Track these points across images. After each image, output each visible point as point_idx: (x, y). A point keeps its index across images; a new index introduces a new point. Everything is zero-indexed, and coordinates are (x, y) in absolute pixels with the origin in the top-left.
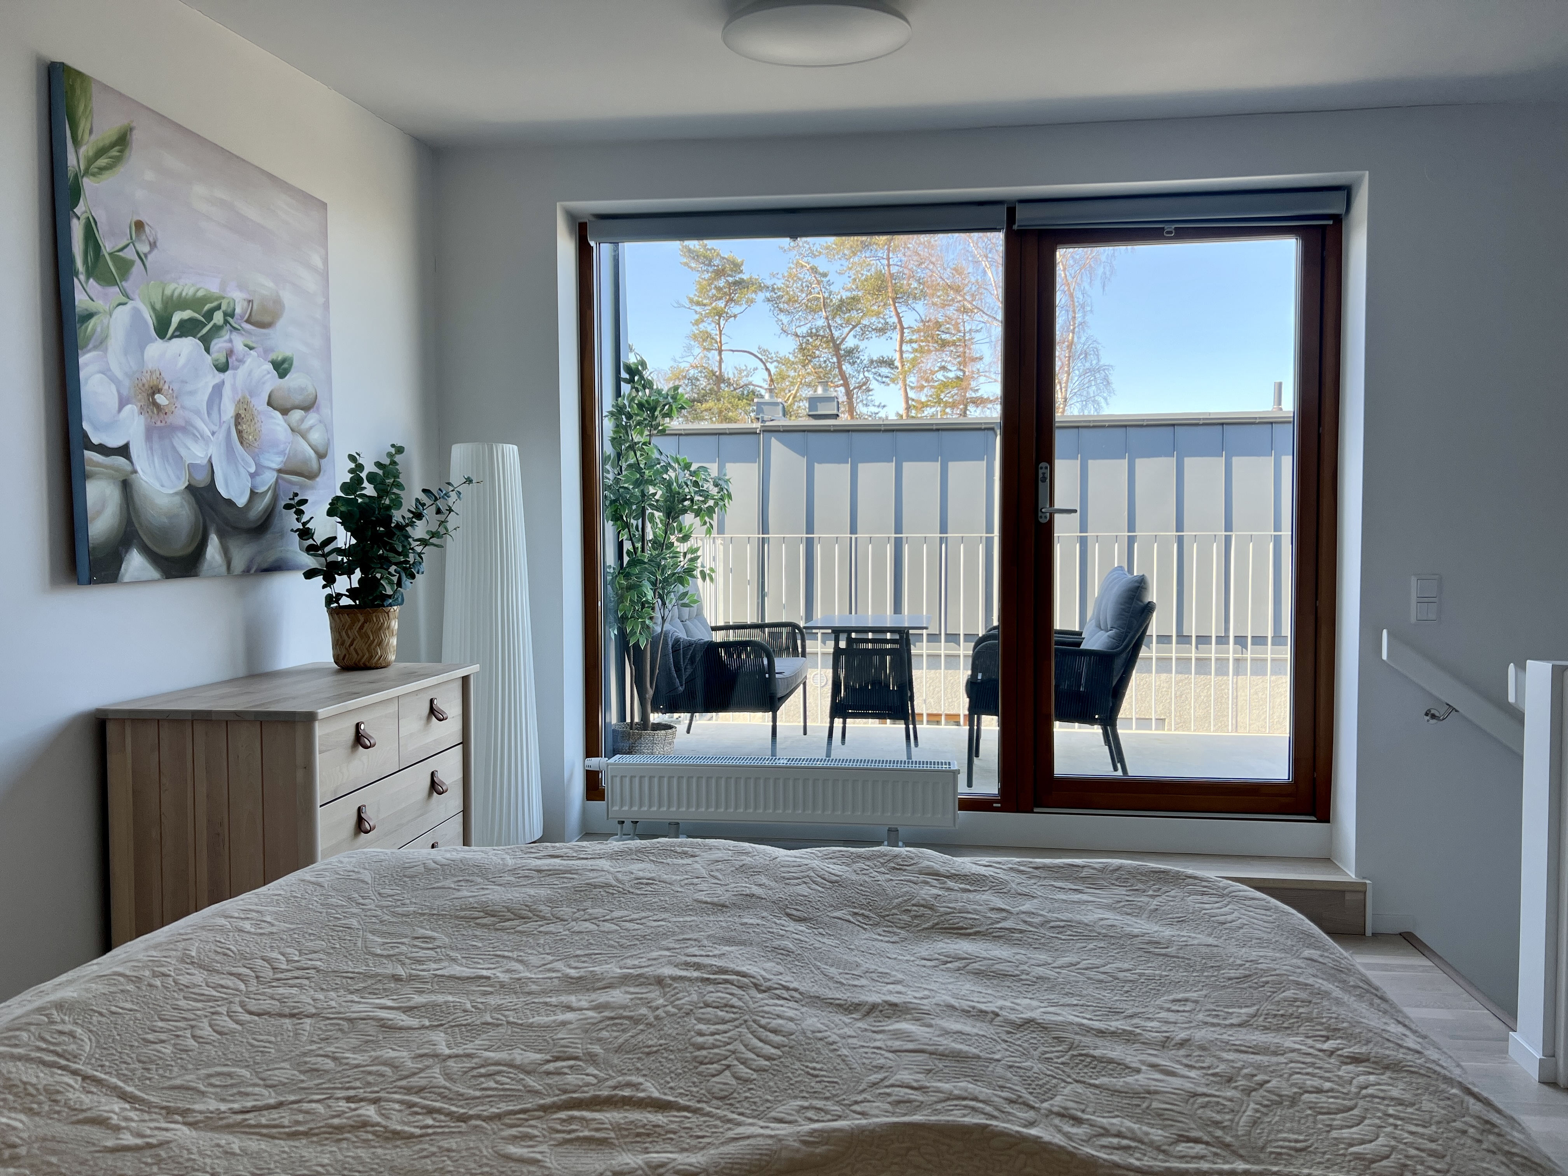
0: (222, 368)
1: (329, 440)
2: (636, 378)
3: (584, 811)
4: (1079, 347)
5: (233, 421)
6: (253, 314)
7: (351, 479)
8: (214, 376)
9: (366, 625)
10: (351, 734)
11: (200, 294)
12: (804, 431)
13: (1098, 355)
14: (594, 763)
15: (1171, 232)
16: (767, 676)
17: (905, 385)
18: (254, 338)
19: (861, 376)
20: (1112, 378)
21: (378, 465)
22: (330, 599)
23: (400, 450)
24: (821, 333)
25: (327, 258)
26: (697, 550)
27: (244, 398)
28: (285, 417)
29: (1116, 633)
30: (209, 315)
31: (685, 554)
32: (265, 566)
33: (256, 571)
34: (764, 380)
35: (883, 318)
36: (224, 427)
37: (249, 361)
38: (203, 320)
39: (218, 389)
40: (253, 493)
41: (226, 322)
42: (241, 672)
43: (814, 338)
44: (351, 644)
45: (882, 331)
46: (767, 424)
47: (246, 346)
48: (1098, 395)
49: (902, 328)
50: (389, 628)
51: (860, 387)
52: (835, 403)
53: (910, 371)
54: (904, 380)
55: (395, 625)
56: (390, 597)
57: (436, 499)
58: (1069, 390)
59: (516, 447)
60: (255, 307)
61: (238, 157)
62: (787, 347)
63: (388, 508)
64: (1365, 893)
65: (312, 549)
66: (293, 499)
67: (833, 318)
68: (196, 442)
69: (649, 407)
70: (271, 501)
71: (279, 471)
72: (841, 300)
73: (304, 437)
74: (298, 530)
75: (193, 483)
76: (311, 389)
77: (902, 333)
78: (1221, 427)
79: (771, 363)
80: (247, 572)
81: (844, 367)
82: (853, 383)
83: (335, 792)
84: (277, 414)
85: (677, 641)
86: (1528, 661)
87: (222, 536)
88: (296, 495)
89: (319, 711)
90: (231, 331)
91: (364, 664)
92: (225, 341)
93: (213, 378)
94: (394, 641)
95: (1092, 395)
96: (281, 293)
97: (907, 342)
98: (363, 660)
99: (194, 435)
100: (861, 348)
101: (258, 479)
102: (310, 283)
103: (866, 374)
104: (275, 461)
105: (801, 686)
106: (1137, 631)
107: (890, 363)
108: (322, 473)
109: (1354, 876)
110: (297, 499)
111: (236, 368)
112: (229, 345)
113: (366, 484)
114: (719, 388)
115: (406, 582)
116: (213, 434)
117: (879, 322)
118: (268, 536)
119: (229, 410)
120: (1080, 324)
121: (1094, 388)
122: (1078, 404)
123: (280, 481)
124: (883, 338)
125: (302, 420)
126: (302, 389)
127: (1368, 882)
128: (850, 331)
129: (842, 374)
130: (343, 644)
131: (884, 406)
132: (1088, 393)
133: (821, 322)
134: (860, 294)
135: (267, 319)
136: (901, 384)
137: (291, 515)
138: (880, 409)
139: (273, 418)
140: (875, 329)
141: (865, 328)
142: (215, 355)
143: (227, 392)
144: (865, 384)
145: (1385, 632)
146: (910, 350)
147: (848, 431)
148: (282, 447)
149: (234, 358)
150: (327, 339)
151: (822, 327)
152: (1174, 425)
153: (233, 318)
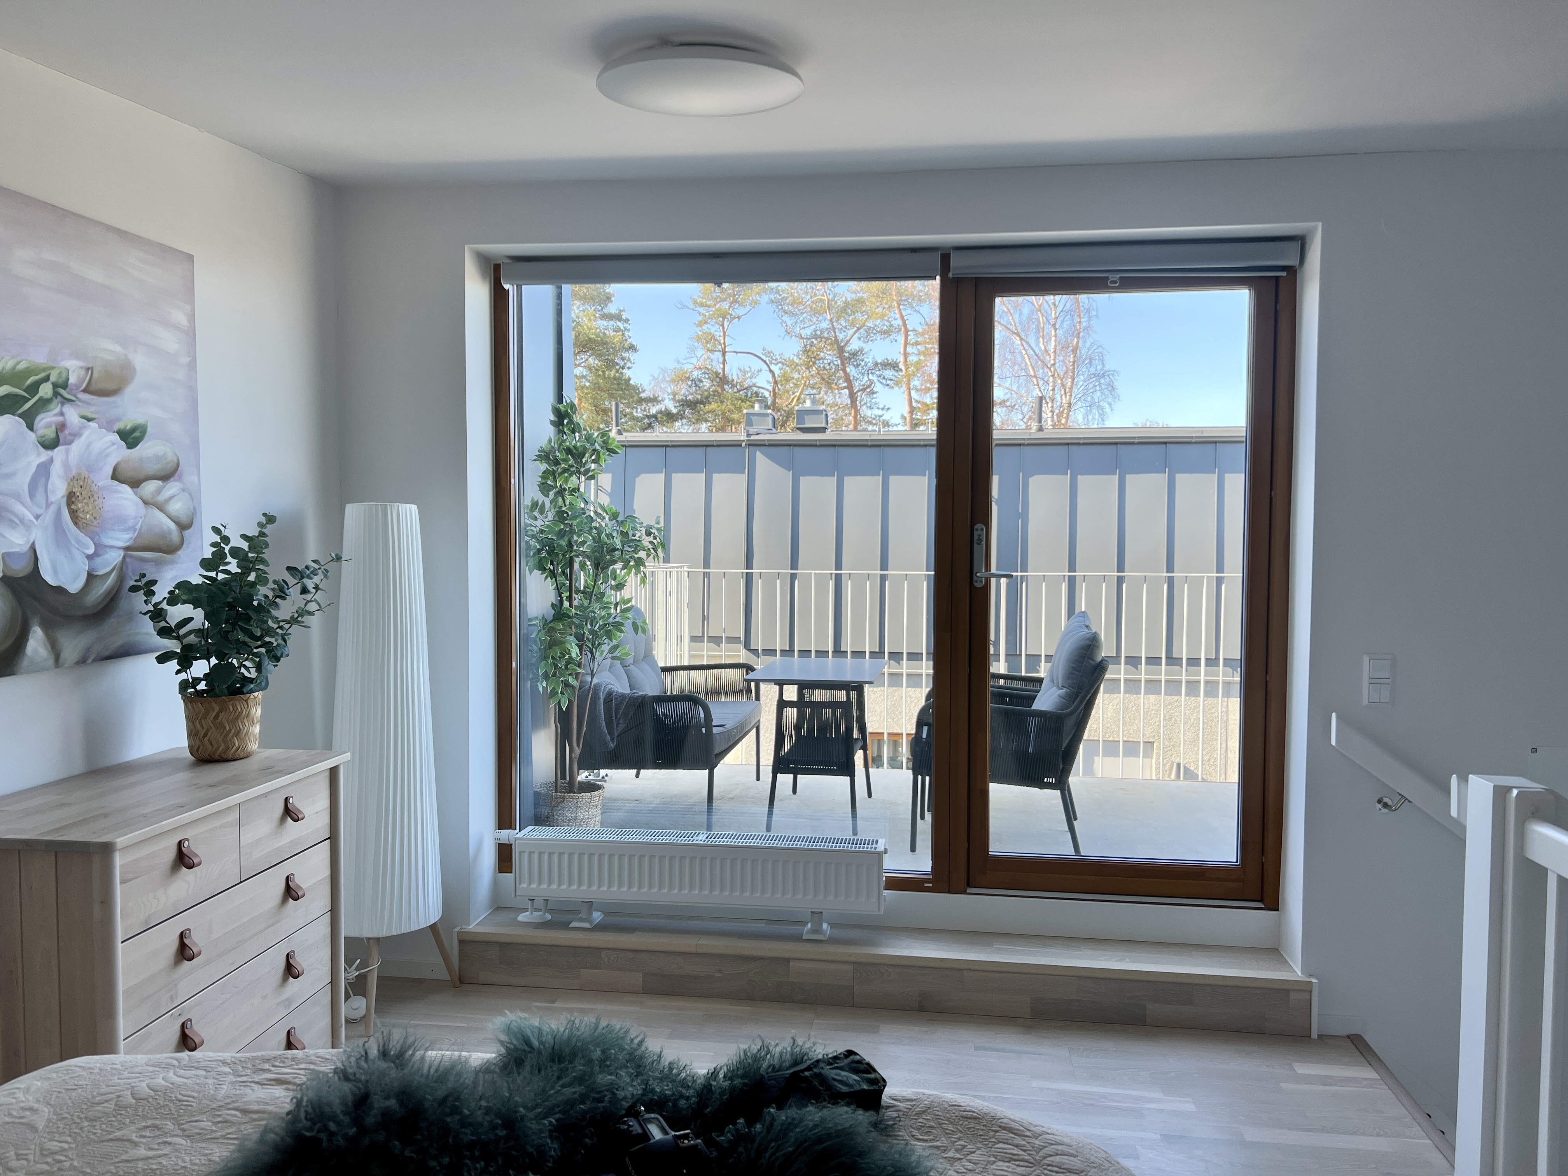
0: (50, 445)
1: (194, 508)
2: (566, 421)
3: (496, 886)
4: (1084, 352)
5: (64, 501)
6: (93, 382)
7: (213, 554)
8: (39, 454)
9: (221, 715)
10: (172, 853)
11: (21, 367)
12: (790, 445)
13: (1103, 361)
14: (506, 835)
15: (1115, 282)
16: (704, 730)
17: (909, 389)
18: (93, 409)
19: (866, 378)
20: (1116, 384)
21: (244, 537)
22: (184, 686)
23: (271, 519)
24: (826, 335)
25: (194, 314)
26: (630, 600)
27: (79, 474)
28: (135, 490)
29: (1067, 693)
30: (33, 389)
31: (616, 605)
32: (106, 654)
33: (94, 661)
34: (769, 382)
35: (888, 321)
36: (53, 508)
37: (86, 433)
38: (26, 395)
39: (44, 470)
40: (91, 577)
41: (56, 394)
42: (78, 767)
43: (819, 340)
44: (205, 736)
45: (887, 333)
46: (753, 438)
47: (83, 417)
48: (1102, 400)
49: (907, 331)
50: (248, 716)
51: (864, 390)
52: (823, 416)
53: (914, 374)
54: (908, 384)
55: (257, 712)
56: (251, 680)
57: (302, 577)
58: (1074, 395)
59: (416, 506)
60: (95, 375)
61: (74, 214)
62: (792, 349)
63: (253, 585)
64: (1311, 992)
65: (165, 632)
66: (139, 580)
67: (837, 321)
68: (14, 528)
69: (577, 454)
70: (117, 582)
71: (127, 549)
72: (846, 302)
73: (161, 508)
74: (149, 611)
75: (9, 574)
76: (170, 457)
77: (906, 336)
78: (1214, 445)
79: (776, 364)
80: (82, 661)
81: (848, 370)
82: (857, 386)
83: (146, 922)
84: (126, 488)
85: (610, 694)
86: (1470, 775)
87: (48, 627)
88: (143, 575)
89: (118, 840)
90: (63, 404)
91: (219, 756)
92: (56, 415)
93: (39, 457)
94: (257, 729)
95: (1096, 400)
96: (131, 356)
97: (913, 345)
98: (218, 753)
99: (12, 521)
100: (866, 350)
101: (98, 561)
102: (170, 342)
103: (871, 376)
104: (122, 539)
105: (754, 731)
106: (1088, 692)
107: (894, 366)
108: (185, 546)
109: (1300, 974)
110: (144, 581)
111: (70, 443)
112: (60, 419)
113: (229, 559)
114: (724, 390)
115: (268, 665)
116: (37, 517)
117: (884, 325)
118: (112, 621)
119: (59, 488)
120: (1086, 328)
121: (1099, 393)
122: (1082, 410)
123: (128, 560)
124: (888, 341)
125: (159, 491)
126: (158, 458)
127: (1314, 980)
128: (855, 333)
129: (847, 378)
130: (196, 735)
131: (888, 409)
132: (1093, 398)
133: (825, 325)
134: (865, 296)
135: (110, 386)
136: (904, 388)
137: (140, 596)
138: (884, 412)
139: (120, 492)
140: (880, 331)
141: (869, 331)
142: (41, 432)
143: (57, 469)
144: (869, 387)
145: (1334, 715)
146: (916, 352)
147: (835, 446)
148: (131, 523)
149: (67, 432)
150: (194, 402)
151: (827, 329)
152: (1165, 443)
153: (65, 389)
